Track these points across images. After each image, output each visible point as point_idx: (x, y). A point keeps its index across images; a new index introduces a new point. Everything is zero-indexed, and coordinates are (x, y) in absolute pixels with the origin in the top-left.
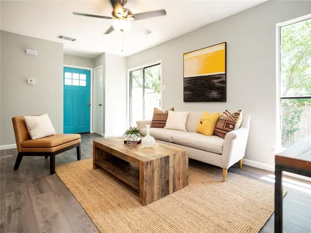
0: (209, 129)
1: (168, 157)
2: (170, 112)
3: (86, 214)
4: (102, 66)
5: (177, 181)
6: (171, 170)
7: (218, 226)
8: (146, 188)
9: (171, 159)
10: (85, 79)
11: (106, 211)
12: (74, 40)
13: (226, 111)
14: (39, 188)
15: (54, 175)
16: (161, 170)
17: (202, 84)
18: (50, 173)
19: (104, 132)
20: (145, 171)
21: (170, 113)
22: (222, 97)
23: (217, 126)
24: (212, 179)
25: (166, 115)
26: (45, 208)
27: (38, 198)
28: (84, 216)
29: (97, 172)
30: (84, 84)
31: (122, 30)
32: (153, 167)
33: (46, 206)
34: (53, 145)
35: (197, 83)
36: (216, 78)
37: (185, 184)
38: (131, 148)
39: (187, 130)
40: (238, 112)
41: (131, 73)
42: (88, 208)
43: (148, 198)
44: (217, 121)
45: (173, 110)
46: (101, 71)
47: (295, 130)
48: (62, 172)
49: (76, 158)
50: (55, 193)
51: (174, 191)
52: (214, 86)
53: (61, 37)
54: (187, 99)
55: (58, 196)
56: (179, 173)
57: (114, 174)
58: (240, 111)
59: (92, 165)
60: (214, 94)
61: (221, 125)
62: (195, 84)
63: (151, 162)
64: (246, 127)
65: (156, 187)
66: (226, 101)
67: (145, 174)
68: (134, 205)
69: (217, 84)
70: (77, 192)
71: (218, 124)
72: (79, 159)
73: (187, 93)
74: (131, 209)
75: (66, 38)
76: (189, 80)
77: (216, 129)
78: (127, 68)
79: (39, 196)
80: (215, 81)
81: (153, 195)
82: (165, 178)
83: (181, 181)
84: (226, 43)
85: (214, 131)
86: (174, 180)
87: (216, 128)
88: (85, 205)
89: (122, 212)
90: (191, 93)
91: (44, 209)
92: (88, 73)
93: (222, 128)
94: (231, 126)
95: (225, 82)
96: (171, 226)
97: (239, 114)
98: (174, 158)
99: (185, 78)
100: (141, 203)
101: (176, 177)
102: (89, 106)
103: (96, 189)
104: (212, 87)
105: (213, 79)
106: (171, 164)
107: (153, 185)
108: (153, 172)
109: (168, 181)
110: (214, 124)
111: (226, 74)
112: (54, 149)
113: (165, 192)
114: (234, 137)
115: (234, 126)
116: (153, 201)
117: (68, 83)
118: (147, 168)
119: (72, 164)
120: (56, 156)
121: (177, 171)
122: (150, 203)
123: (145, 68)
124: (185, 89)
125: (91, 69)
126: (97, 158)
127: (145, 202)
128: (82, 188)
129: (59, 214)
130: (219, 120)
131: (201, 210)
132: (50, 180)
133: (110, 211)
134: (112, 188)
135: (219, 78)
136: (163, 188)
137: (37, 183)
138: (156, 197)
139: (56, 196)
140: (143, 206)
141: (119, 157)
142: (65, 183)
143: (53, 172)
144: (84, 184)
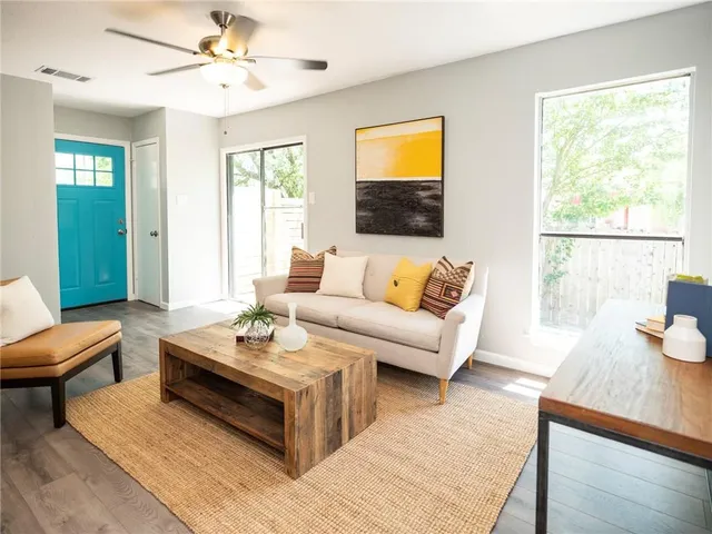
0: (412, 298)
1: (340, 372)
2: (327, 255)
3: (173, 517)
4: (157, 140)
5: (356, 418)
6: (346, 397)
7: (439, 499)
8: (298, 443)
9: (345, 375)
10: (110, 168)
11: (217, 504)
12: (83, 79)
13: (444, 258)
14: (35, 469)
15: (64, 429)
16: (328, 401)
17: (395, 198)
18: (52, 424)
19: (166, 299)
20: (296, 410)
21: (328, 257)
22: (435, 229)
23: (427, 292)
24: (421, 402)
25: (320, 263)
26: (70, 518)
27: (41, 497)
28: (170, 521)
29: (174, 410)
30: (106, 180)
31: (224, 86)
32: (312, 401)
33: (71, 512)
34: (58, 360)
35: (384, 195)
36: (424, 189)
37: (371, 419)
38: (257, 357)
39: (367, 296)
40: (467, 266)
41: (229, 158)
42: (175, 500)
43: (303, 462)
44: (428, 281)
45: (333, 251)
46: (153, 151)
47: (561, 274)
48: (87, 418)
49: (112, 377)
50: (83, 477)
51: (350, 438)
52: (419, 204)
53: (48, 71)
54: (363, 228)
55: (94, 482)
56: (360, 399)
57: (220, 414)
58: (471, 263)
59: (157, 394)
60: (420, 220)
61: (435, 290)
62: (381, 198)
63: (308, 391)
64: (480, 293)
65: (317, 437)
66: (442, 236)
67: (296, 416)
68: (273, 481)
69: (426, 201)
70: (137, 467)
71: (430, 286)
72: (118, 378)
73: (364, 214)
74: (269, 490)
75: (62, 74)
76: (367, 187)
77: (425, 298)
78: (220, 145)
79: (42, 488)
80: (423, 194)
81: (311, 455)
82: (335, 414)
83: (364, 415)
84: (443, 117)
85: (422, 300)
86: (350, 416)
87: (424, 294)
88: (166, 496)
89: (251, 499)
90: (370, 214)
91: (66, 519)
92: (116, 154)
93: (436, 296)
94: (454, 294)
95: (440, 198)
96: (355, 514)
97: (469, 270)
98: (351, 373)
99: (360, 182)
100: (289, 473)
101: (355, 409)
102: (123, 234)
103: (183, 453)
104: (416, 206)
105: (418, 190)
106: (345, 386)
107: (313, 434)
108: (312, 408)
109: (340, 420)
110: (420, 288)
111: (442, 181)
112: (61, 369)
113: (334, 443)
114: (462, 320)
115: (460, 293)
116: (312, 466)
117: (64, 178)
118: (300, 403)
119: (102, 394)
120: (67, 383)
121: (356, 397)
122: (307, 470)
123: (265, 149)
124: (360, 205)
125: (126, 145)
126: (170, 378)
127: (298, 471)
128: (147, 456)
129: (110, 527)
130: (430, 277)
131: (405, 471)
132: (58, 444)
133: (226, 502)
134: (217, 446)
135: (429, 188)
136: (330, 435)
137: (24, 456)
138: (317, 456)
139: (88, 482)
140: (294, 479)
141: (231, 378)
142: (102, 446)
143: (60, 421)
144: (150, 443)
